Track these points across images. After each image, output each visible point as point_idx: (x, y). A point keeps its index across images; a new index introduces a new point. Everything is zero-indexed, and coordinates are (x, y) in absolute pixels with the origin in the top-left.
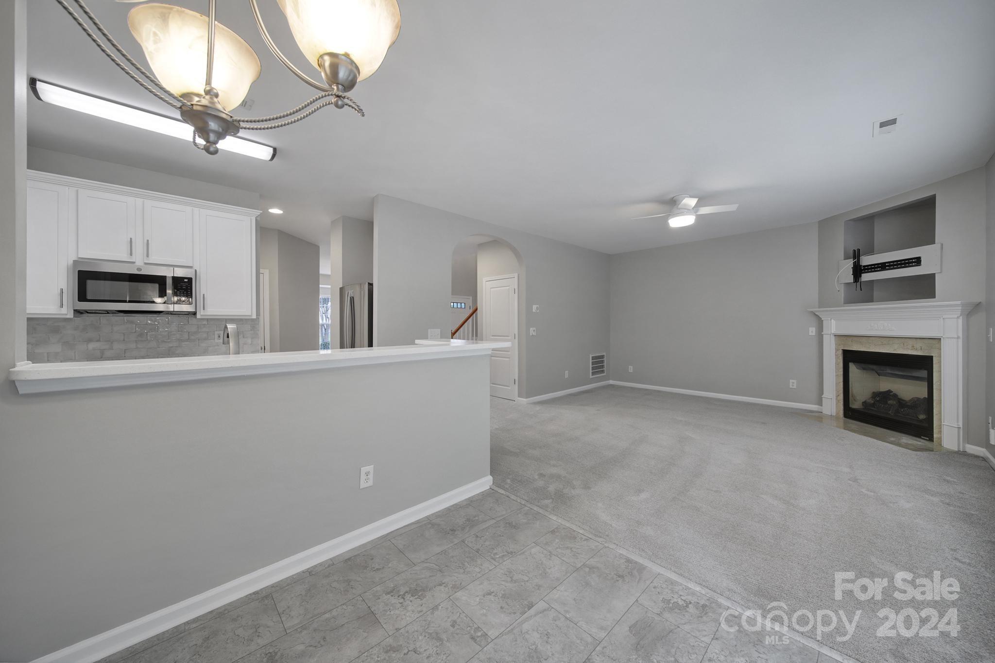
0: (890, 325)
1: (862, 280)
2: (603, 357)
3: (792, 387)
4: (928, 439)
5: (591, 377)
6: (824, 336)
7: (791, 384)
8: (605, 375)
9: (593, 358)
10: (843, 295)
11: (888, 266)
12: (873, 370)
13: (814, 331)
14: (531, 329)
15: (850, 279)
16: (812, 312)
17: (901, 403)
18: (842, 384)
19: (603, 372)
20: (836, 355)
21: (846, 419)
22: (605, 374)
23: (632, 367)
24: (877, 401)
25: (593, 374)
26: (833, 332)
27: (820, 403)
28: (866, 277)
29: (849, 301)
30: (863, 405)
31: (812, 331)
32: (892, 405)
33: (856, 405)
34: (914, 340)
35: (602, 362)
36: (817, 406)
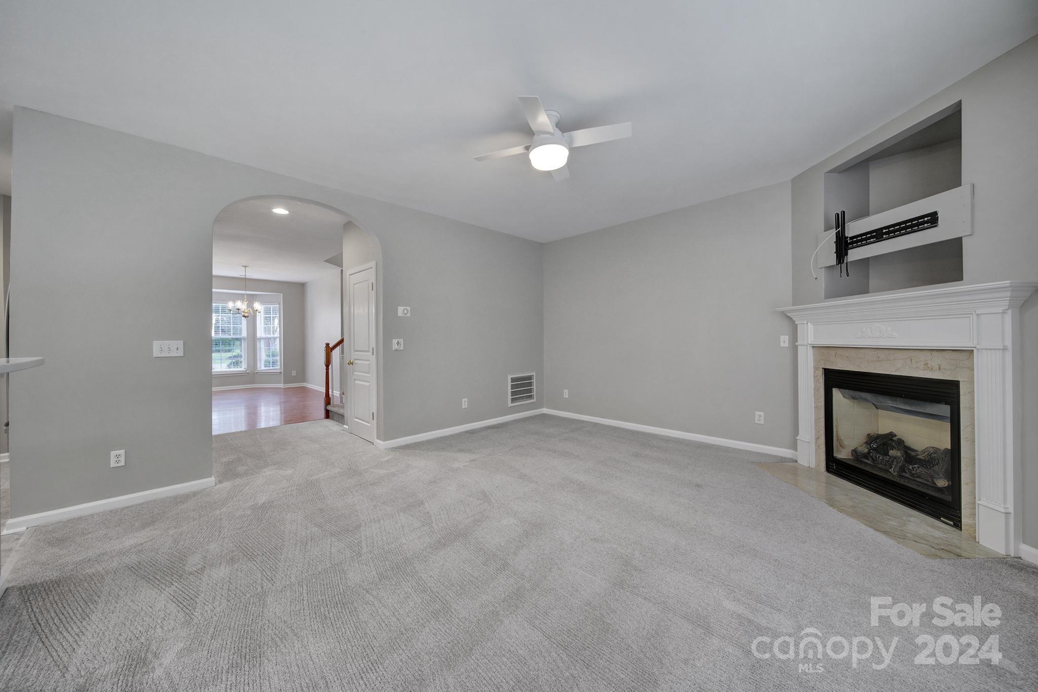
0: (889, 329)
1: (849, 260)
2: (530, 378)
3: (758, 422)
4: (952, 523)
5: (510, 405)
6: (799, 347)
7: (757, 418)
8: (534, 403)
9: (513, 380)
10: (823, 286)
11: (886, 233)
12: (866, 400)
13: (787, 341)
14: (394, 340)
15: (832, 260)
16: (782, 312)
17: (909, 455)
18: (823, 420)
19: (531, 397)
20: (814, 376)
21: (828, 474)
22: (534, 400)
23: (567, 391)
24: (874, 449)
25: (513, 400)
26: (810, 342)
27: (794, 446)
28: (855, 254)
29: (832, 294)
30: (852, 454)
31: (785, 341)
32: (895, 458)
33: (842, 454)
34: (929, 353)
35: (530, 384)
36: (791, 451)
